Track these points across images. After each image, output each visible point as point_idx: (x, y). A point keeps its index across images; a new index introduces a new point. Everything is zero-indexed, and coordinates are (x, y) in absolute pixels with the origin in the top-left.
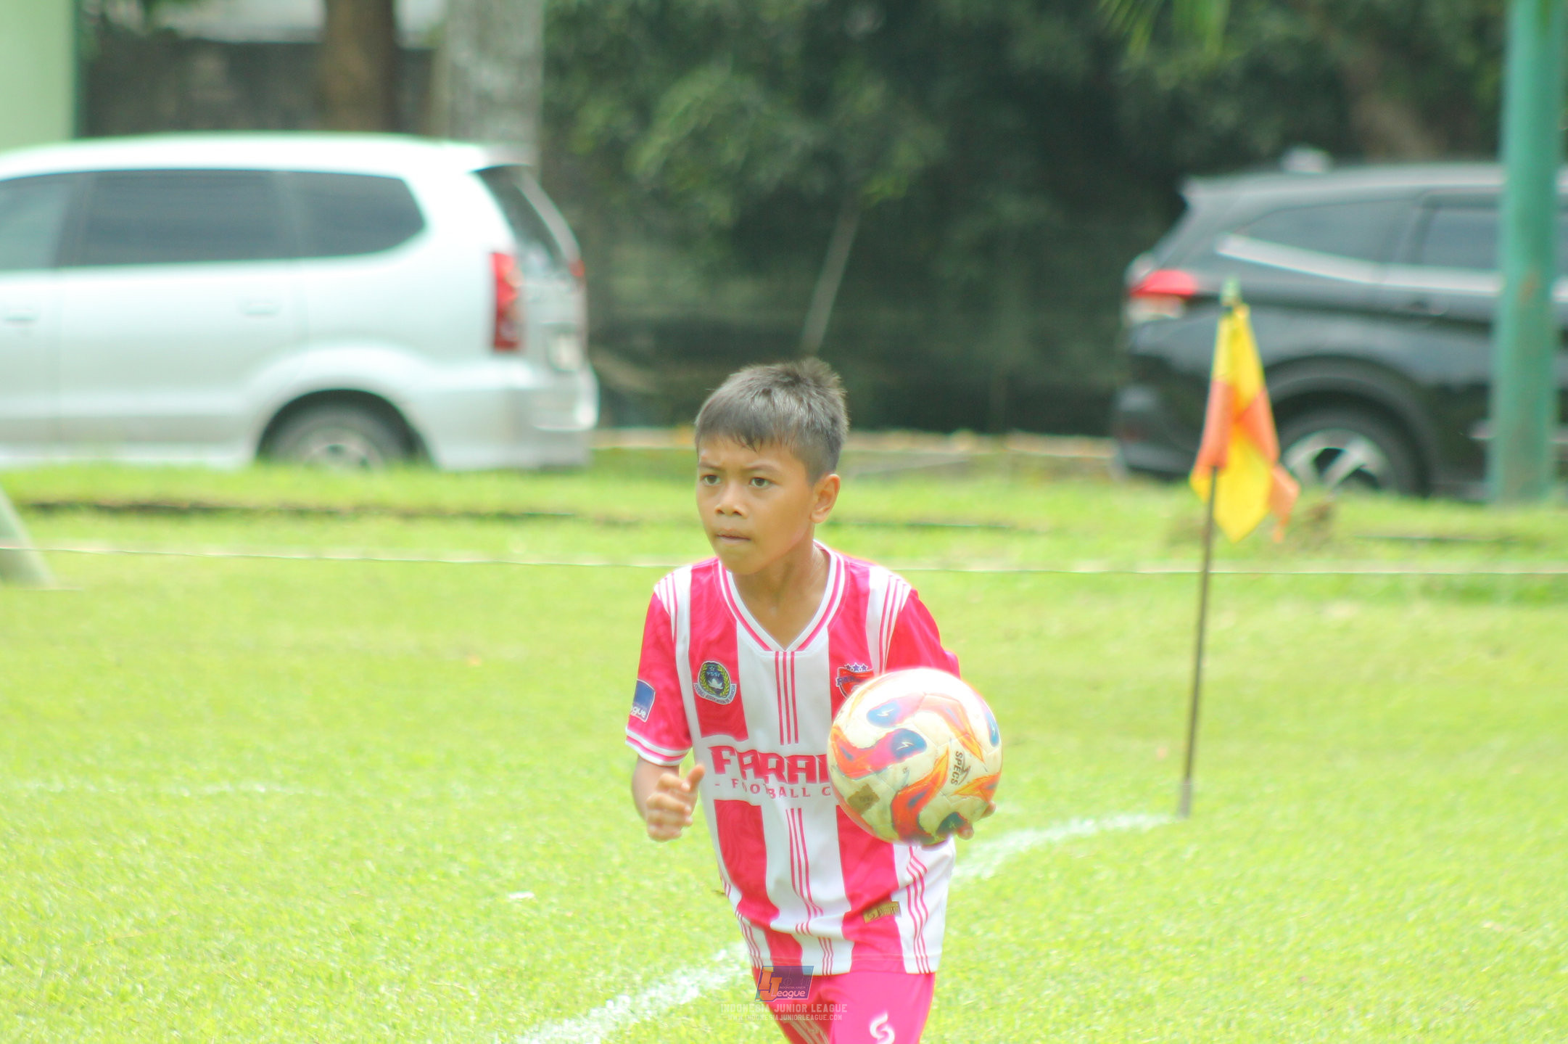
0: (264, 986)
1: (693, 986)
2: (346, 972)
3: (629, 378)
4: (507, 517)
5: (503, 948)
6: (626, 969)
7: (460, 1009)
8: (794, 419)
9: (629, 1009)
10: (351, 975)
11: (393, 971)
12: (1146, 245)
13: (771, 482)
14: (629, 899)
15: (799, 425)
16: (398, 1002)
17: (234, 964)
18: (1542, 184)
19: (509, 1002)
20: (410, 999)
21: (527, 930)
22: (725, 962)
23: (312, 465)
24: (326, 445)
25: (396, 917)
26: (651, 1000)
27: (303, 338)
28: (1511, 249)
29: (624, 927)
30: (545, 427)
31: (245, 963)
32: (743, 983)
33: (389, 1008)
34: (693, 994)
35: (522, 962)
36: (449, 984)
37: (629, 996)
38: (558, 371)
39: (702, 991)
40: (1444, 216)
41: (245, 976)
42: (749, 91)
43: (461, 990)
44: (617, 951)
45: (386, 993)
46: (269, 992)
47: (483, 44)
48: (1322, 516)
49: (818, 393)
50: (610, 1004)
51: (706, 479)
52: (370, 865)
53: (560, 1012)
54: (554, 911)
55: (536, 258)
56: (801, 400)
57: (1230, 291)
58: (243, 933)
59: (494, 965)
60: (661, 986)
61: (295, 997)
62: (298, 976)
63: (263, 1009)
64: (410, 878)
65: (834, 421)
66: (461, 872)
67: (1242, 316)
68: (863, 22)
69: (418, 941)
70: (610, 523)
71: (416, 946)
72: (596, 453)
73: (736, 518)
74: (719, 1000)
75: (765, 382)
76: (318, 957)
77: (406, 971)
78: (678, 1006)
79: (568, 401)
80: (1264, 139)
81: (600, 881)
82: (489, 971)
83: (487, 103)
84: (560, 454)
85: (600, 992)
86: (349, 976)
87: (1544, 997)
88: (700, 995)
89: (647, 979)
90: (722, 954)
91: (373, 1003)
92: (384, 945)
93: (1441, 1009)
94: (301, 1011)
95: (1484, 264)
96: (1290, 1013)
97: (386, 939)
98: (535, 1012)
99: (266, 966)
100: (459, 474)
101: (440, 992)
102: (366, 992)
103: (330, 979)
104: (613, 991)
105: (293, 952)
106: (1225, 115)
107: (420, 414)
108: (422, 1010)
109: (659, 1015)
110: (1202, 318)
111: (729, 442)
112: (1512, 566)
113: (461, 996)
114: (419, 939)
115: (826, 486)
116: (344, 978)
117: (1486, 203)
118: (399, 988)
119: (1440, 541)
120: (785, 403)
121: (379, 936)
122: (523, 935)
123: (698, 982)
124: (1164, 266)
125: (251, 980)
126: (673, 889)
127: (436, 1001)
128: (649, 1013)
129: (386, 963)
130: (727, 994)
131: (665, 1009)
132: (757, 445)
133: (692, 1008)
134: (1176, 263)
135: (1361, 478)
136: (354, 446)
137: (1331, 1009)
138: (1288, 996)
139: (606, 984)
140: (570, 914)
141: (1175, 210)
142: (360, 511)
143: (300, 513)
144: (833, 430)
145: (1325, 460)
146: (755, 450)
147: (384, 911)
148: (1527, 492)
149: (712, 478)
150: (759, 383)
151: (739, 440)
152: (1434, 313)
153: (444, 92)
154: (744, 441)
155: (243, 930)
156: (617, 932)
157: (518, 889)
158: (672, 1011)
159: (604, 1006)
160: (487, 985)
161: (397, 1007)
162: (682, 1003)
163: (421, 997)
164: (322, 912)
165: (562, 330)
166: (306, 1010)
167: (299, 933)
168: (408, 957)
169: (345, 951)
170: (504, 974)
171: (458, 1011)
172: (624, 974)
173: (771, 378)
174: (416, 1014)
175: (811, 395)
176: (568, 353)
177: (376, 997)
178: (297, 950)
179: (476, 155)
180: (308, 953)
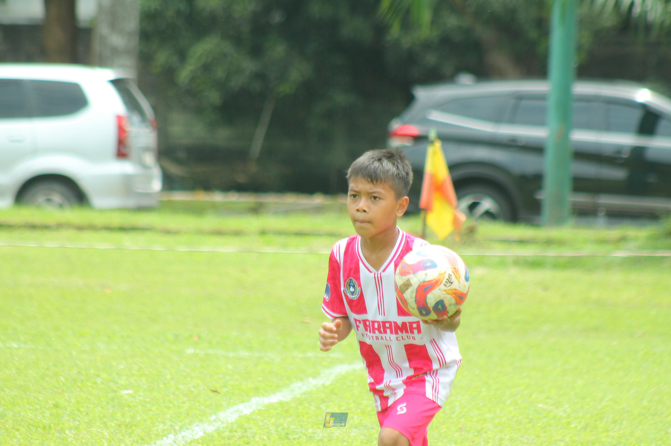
0: (16, 431)
1: (201, 431)
2: (51, 424)
3: (175, 170)
4: (122, 229)
5: (119, 414)
6: (172, 423)
7: (100, 441)
8: (391, 172)
9: (173, 441)
10: (53, 426)
11: (72, 424)
12: (397, 114)
13: (380, 198)
14: (174, 394)
15: (393, 174)
16: (74, 437)
17: (3, 421)
18: (566, 90)
19: (121, 438)
20: (79, 436)
21: (129, 406)
22: (215, 421)
23: (39, 206)
24: (45, 198)
25: (73, 401)
26: (183, 437)
27: (35, 151)
28: (552, 116)
29: (171, 405)
30: (139, 191)
31: (7, 421)
32: (222, 430)
33: (70, 440)
34: (201, 434)
35: (127, 420)
36: (96, 430)
37: (174, 435)
38: (145, 167)
39: (205, 433)
40: (524, 103)
41: (8, 426)
42: (227, 47)
43: (101, 432)
44: (168, 416)
45: (68, 433)
46: (18, 433)
47: (114, 25)
48: (471, 231)
49: (401, 161)
50: (165, 438)
51: (352, 196)
52: (62, 379)
53: (143, 442)
54: (142, 398)
55: (136, 118)
56: (394, 164)
57: (432, 134)
58: (7, 408)
59: (115, 422)
60: (187, 431)
61: (29, 435)
62: (30, 426)
63: (15, 440)
64: (79, 384)
65: (407, 174)
66: (101, 382)
67: (438, 145)
68: (277, 17)
69: (82, 411)
70: (167, 232)
71: (82, 414)
72: (162, 202)
73: (364, 214)
74: (212, 436)
75: (379, 155)
76: (39, 418)
77: (77, 424)
78: (195, 440)
79: (149, 179)
80: (447, 69)
81: (162, 386)
82: (113, 424)
83: (115, 51)
84: (145, 202)
85: (161, 433)
86: (53, 427)
87: (564, 436)
88: (204, 435)
89: (181, 428)
90: (213, 418)
91: (63, 438)
92: (68, 413)
93: (520, 441)
94: (32, 441)
95: (541, 123)
96: (456, 443)
97: (69, 410)
98: (133, 442)
99: (17, 422)
100: (102, 211)
101: (92, 433)
102: (60, 433)
103: (44, 428)
104: (167, 433)
105: (29, 416)
106: (431, 59)
107: (86, 184)
108: (84, 441)
109: (186, 443)
110: (420, 147)
111: (363, 180)
112: (552, 252)
113: (101, 435)
114: (83, 410)
115: (403, 202)
116: (50, 427)
117: (542, 97)
118: (74, 431)
119: (522, 242)
120: (387, 165)
121: (66, 409)
122: (128, 409)
123: (203, 429)
124: (405, 123)
125: (10, 428)
126: (193, 390)
127: (90, 437)
128: (182, 442)
129: (69, 421)
130: (215, 434)
131: (189, 441)
132: (375, 182)
133: (200, 440)
134: (411, 122)
135: (489, 215)
136: (57, 198)
137: (473, 442)
138: (455, 436)
139: (164, 430)
140: (148, 400)
141: (410, 99)
142: (59, 226)
143: (33, 227)
144: (407, 178)
145: (472, 207)
146: (374, 184)
147: (68, 398)
148: (558, 221)
149: (355, 196)
150: (376, 156)
151: (368, 180)
152: (520, 145)
153: (97, 47)
154: (369, 180)
155: (7, 406)
156: (168, 408)
157: (126, 389)
158: (192, 442)
159: (162, 439)
160: (112, 430)
161: (73, 440)
162: (196, 438)
163: (84, 436)
164: (41, 399)
165: (146, 149)
166: (34, 441)
167: (32, 408)
168: (78, 418)
169: (51, 416)
170: (119, 426)
171: (99, 441)
172: (171, 426)
173: (382, 154)
174: (82, 443)
175: (398, 162)
176: (149, 159)
177: (64, 435)
178: (30, 415)
179: (110, 74)
180: (35, 417)
